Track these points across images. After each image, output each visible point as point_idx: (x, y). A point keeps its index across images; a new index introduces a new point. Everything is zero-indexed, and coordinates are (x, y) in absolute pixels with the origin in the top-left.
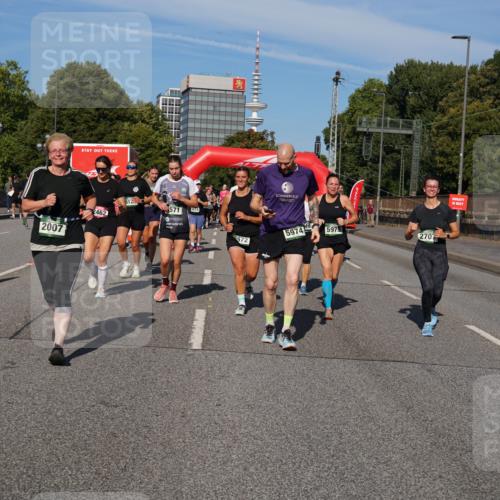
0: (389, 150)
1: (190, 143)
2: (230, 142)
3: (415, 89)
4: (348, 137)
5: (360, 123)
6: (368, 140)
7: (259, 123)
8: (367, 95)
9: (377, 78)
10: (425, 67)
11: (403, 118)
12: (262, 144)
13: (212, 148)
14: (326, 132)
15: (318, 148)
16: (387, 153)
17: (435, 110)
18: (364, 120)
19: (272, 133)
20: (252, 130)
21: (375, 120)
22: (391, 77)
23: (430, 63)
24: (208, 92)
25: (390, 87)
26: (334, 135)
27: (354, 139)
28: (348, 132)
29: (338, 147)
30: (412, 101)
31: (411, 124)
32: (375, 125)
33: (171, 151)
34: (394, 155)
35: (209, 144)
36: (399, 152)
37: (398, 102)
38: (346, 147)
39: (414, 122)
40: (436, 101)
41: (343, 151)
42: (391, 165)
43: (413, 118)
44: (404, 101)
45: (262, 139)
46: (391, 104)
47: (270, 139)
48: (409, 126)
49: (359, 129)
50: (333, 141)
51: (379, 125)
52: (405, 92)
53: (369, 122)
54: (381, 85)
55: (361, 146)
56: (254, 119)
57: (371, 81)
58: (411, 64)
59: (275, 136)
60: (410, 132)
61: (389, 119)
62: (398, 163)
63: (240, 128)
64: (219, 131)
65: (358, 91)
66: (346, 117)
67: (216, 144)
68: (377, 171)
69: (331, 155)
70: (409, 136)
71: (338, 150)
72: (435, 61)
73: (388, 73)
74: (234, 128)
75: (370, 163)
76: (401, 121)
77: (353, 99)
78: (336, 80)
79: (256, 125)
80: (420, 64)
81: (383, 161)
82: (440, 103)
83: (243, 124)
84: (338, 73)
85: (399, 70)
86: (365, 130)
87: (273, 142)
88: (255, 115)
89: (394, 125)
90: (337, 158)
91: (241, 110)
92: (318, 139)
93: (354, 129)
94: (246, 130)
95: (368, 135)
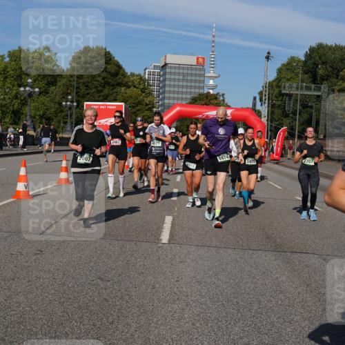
0: (304, 106)
1: (166, 101)
2: (194, 101)
3: (323, 63)
4: (276, 97)
5: (284, 88)
6: (290, 99)
7: (214, 87)
8: (289, 68)
9: (296, 56)
10: (330, 48)
11: (314, 83)
12: (216, 102)
13: (181, 105)
14: (261, 93)
15: (254, 104)
16: (303, 108)
17: (337, 78)
18: (287, 85)
19: (223, 95)
20: (209, 93)
21: (295, 85)
22: (306, 55)
23: (334, 45)
24: (179, 66)
25: (305, 62)
26: (265, 95)
27: (280, 99)
28: (276, 94)
29: (268, 103)
30: (321, 72)
31: (320, 88)
32: (295, 89)
33: (154, 107)
34: (308, 109)
35: (180, 102)
36: (312, 107)
37: (311, 72)
38: (275, 104)
39: (322, 86)
40: (338, 71)
41: (272, 107)
42: (305, 116)
43: (322, 84)
44: (315, 72)
45: (216, 98)
46: (306, 74)
47: (221, 98)
48: (319, 89)
49: (283, 92)
50: (265, 100)
51: (297, 89)
52: (316, 65)
53: (291, 87)
54: (299, 61)
55: (285, 103)
56: (211, 85)
57: (292, 58)
58: (320, 46)
59: (225, 96)
60: (319, 93)
61: (304, 84)
62: (311, 115)
63: (201, 91)
64: (187, 93)
65: (283, 65)
66: (274, 84)
67: (184, 102)
68: (296, 120)
69: (264, 109)
70: (318, 96)
71: (268, 106)
72: (338, 44)
73: (305, 52)
74: (197, 91)
75: (291, 115)
76: (313, 86)
77: (280, 71)
78: (268, 58)
79: (212, 89)
80: (327, 46)
81: (300, 114)
82: (341, 73)
83: (203, 88)
84: (269, 53)
85: (312, 50)
86: (288, 92)
87: (224, 100)
88: (211, 82)
89: (308, 88)
90: (268, 111)
91: (202, 79)
92: (255, 98)
93: (280, 91)
94: (205, 92)
95: (290, 96)
